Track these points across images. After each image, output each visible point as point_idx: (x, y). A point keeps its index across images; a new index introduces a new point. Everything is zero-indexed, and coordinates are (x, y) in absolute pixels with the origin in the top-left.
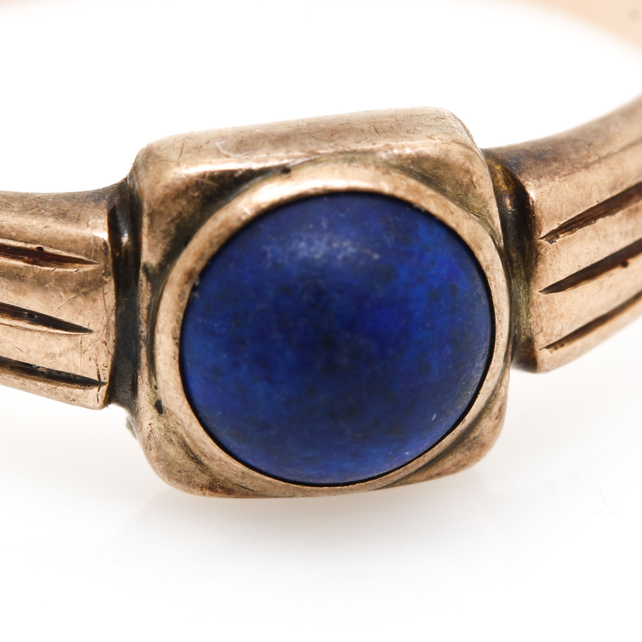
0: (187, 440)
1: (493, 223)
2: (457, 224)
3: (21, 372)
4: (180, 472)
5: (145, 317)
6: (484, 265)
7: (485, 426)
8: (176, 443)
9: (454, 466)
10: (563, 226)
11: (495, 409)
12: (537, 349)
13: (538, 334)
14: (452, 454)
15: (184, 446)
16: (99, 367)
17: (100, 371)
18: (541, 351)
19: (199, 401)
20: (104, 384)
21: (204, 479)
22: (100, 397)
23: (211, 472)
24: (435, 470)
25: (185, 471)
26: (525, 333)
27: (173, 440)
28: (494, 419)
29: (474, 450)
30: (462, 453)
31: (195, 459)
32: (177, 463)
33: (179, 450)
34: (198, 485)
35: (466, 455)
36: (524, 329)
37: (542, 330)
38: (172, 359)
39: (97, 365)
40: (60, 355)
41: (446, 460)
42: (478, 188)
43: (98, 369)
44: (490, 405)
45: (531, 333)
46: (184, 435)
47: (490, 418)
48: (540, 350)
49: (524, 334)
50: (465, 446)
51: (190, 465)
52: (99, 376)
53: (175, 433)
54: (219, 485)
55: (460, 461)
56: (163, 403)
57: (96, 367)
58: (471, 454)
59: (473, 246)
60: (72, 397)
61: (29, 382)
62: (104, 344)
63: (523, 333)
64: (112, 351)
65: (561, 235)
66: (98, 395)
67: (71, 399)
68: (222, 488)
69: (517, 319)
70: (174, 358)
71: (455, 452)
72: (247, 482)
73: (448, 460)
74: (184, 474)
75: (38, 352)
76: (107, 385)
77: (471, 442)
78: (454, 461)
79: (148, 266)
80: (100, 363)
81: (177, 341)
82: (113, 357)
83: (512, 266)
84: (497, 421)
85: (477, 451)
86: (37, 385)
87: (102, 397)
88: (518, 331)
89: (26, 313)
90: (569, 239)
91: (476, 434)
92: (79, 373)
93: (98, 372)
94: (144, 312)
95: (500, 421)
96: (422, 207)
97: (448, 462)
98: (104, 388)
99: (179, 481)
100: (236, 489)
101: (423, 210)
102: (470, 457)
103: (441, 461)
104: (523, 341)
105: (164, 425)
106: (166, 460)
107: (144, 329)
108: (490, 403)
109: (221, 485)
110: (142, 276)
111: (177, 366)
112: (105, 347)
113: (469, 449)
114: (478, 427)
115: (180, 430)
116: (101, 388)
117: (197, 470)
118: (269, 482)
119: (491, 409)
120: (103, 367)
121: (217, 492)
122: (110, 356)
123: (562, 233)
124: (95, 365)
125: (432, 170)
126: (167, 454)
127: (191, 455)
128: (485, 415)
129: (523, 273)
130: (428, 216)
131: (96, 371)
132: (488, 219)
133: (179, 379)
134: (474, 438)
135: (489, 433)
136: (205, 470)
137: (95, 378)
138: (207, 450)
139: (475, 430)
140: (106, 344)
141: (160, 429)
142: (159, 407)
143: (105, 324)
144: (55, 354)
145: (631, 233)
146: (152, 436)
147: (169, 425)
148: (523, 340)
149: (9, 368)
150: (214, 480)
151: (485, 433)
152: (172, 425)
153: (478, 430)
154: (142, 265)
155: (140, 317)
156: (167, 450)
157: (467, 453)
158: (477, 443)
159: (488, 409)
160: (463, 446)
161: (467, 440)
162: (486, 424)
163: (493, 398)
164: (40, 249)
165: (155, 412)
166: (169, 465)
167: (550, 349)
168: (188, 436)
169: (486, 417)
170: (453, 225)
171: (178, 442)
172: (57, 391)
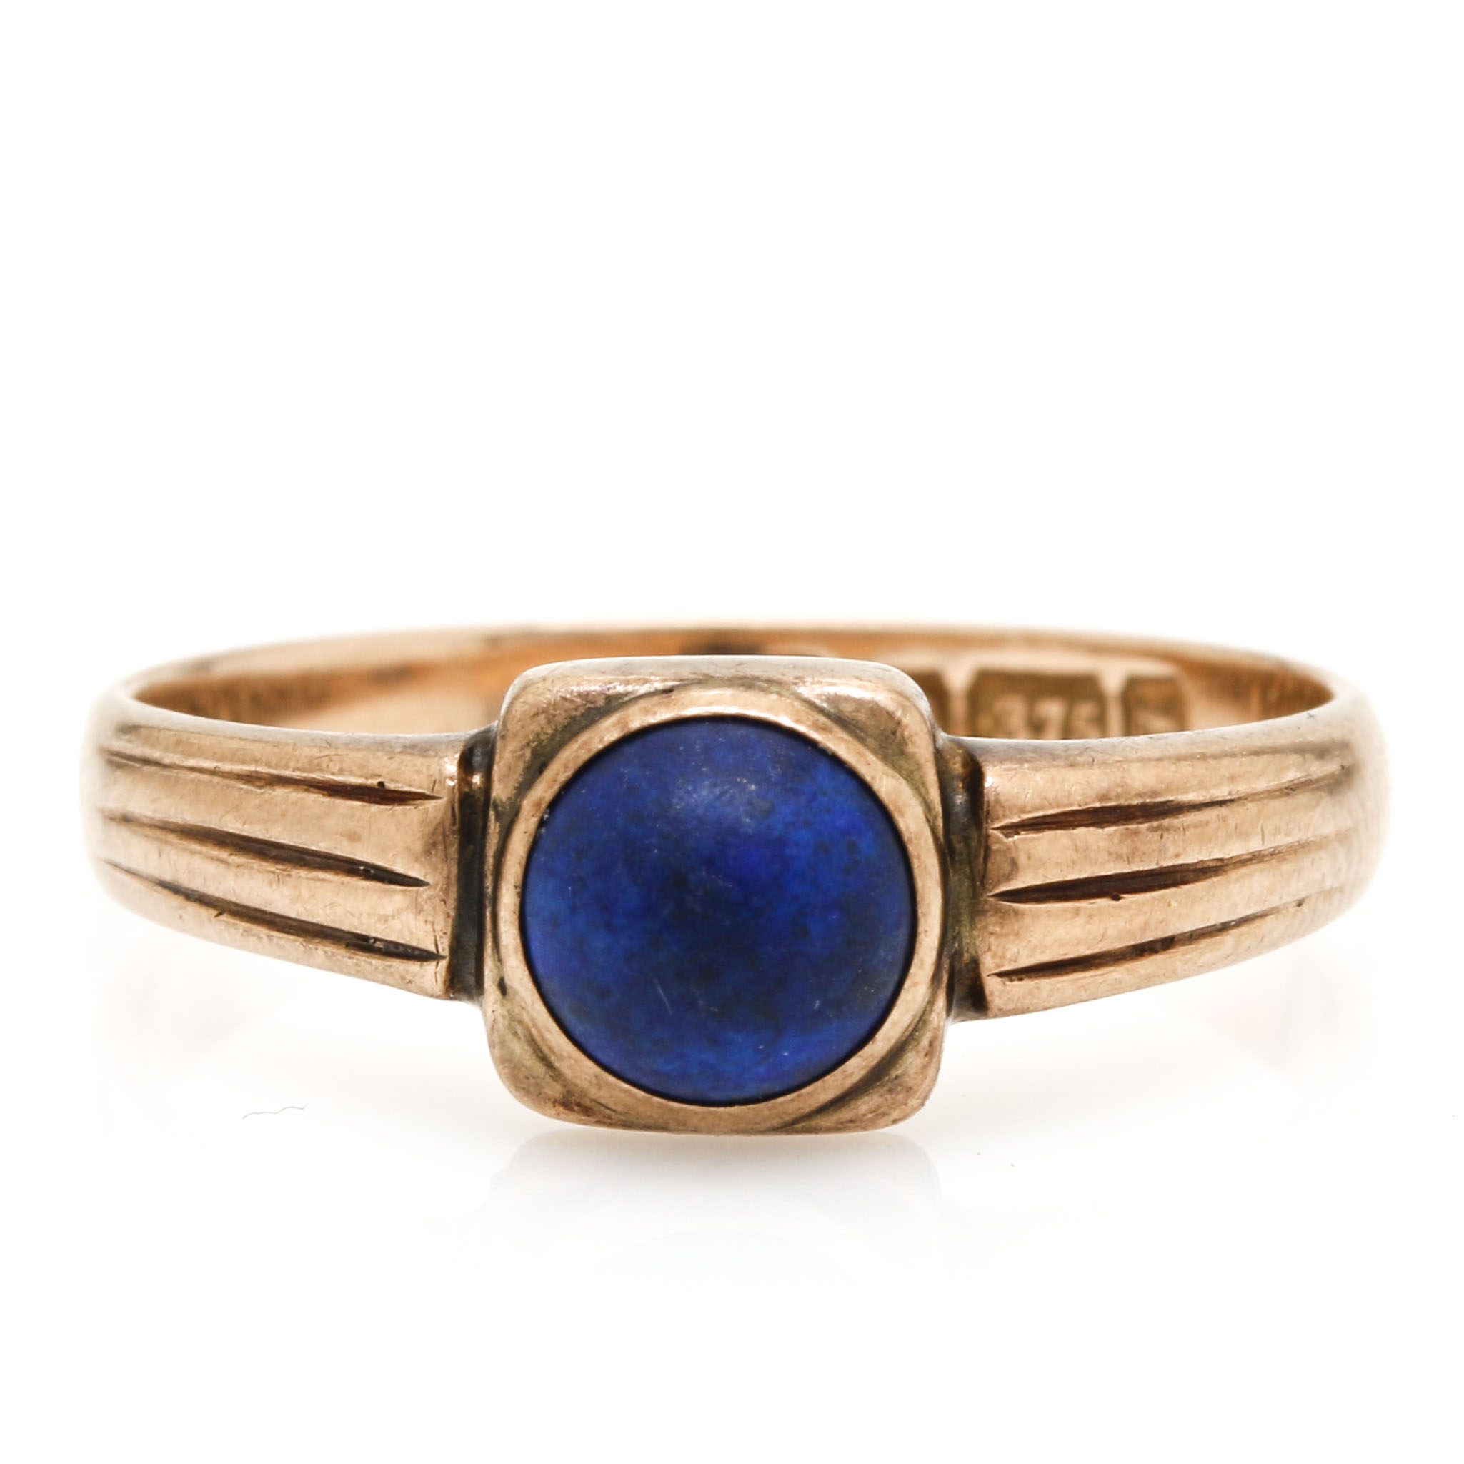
0: (534, 1031)
1: (928, 793)
2: (873, 778)
3: (355, 950)
4: (527, 1078)
5: (491, 867)
6: (906, 836)
7: (911, 1063)
8: (522, 1036)
9: (871, 1113)
10: (1026, 822)
11: (925, 1042)
12: (984, 974)
13: (985, 952)
14: (868, 1095)
15: (532, 1041)
16: (436, 933)
17: (438, 938)
18: (989, 978)
19: (540, 969)
20: (443, 957)
21: (555, 1090)
22: (438, 976)
23: (564, 1080)
24: (845, 1114)
25: (534, 1078)
26: (968, 949)
27: (519, 1032)
28: (923, 1054)
29: (898, 1094)
30: (881, 1096)
31: (544, 1060)
32: (523, 1065)
33: (527, 1047)
34: (549, 1099)
35: (886, 1100)
36: (968, 944)
37: (989, 949)
38: (512, 913)
39: (434, 931)
40: (393, 917)
41: (860, 1102)
42: (910, 745)
43: (435, 937)
44: (917, 1034)
45: (976, 952)
46: (530, 1025)
47: (918, 1052)
48: (989, 976)
49: (967, 952)
50: (884, 1086)
51: (540, 1069)
52: (437, 946)
53: (520, 1022)
54: (575, 1100)
55: (879, 1107)
56: (507, 981)
57: (432, 934)
58: (892, 1099)
59: (891, 808)
60: (409, 977)
61: (362, 959)
62: (442, 903)
63: (966, 949)
64: (452, 913)
65: (1023, 833)
66: (435, 973)
67: (407, 981)
68: (579, 1105)
69: (957, 928)
70: (514, 913)
71: (872, 1093)
72: (604, 1095)
73: (864, 1103)
74: (532, 1081)
75: (369, 915)
76: (447, 959)
77: (892, 1082)
78: (871, 1103)
79: (498, 801)
80: (438, 927)
81: (519, 890)
82: (453, 920)
83: (953, 858)
84: (927, 1059)
85: (900, 1097)
86: (371, 963)
87: (441, 975)
88: (959, 945)
89: (362, 868)
90: (1033, 839)
91: (899, 1072)
92: (414, 943)
93: (436, 941)
94: (490, 861)
95: (931, 1059)
96: (828, 748)
97: (864, 1105)
98: (444, 964)
99: (526, 1091)
100: (596, 1109)
101: (830, 753)
102: (893, 1104)
103: (853, 1102)
104: (967, 962)
105: (508, 1011)
106: (510, 1061)
107: (489, 883)
108: (917, 1031)
109: (578, 1100)
110: (492, 814)
111: (517, 923)
112: (443, 907)
113: (890, 1091)
114: (900, 1062)
115: (526, 1018)
116: (440, 964)
117: (548, 1077)
118: (626, 1091)
119: (918, 1041)
120: (441, 934)
121: (572, 1110)
122: (450, 920)
123: (1024, 830)
124: (431, 929)
125: (850, 712)
126: (512, 1053)
127: (540, 1055)
128: (910, 1047)
129: (968, 870)
130: (836, 761)
131: (433, 939)
132: (920, 786)
133: (518, 941)
134: (897, 1077)
135: (917, 1073)
136: (557, 1077)
137: (433, 949)
138: (553, 1044)
139: (898, 1066)
140: (445, 903)
141: (504, 1017)
142: (502, 987)
143: (445, 876)
144: (388, 917)
145: (1125, 857)
146: (495, 1027)
147: (513, 1012)
148: (967, 960)
149: (344, 946)
150: (569, 1092)
151: (912, 1071)
152: (517, 1011)
153: (901, 1066)
154: (492, 801)
155: (486, 867)
156: (512, 1046)
157: (888, 1097)
158: (901, 1085)
159: (913, 1039)
160: (883, 1086)
161: (887, 1078)
162: (912, 1061)
163: (920, 1025)
164: (381, 784)
165: (498, 993)
166: (514, 1068)
167: (1003, 979)
168: (535, 1025)
169: (912, 1050)
170: (868, 778)
171: (525, 1036)
172: (392, 970)
